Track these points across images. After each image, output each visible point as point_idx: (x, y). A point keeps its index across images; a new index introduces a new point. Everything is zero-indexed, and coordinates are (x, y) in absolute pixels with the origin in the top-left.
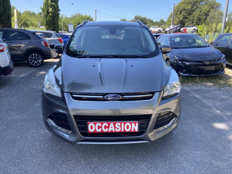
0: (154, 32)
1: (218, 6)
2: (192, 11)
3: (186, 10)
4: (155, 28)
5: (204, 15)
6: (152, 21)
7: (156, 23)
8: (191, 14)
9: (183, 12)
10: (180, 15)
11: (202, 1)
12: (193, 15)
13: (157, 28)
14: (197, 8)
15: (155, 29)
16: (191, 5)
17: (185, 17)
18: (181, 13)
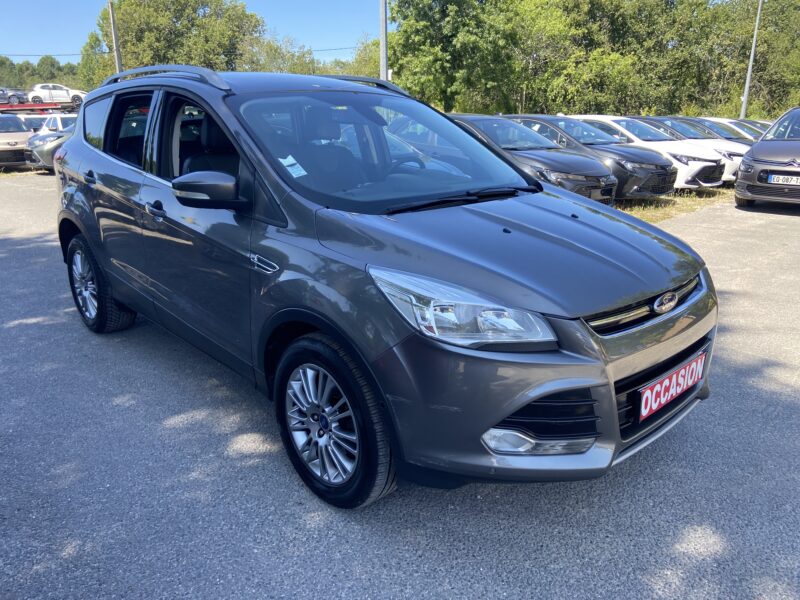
0: (55, 104)
1: (255, 26)
2: (177, 36)
3: (157, 29)
4: (54, 88)
5: (220, 50)
6: (8, 63)
7: (27, 69)
8: (176, 44)
9: (149, 37)
10: (141, 46)
11: (205, 5)
12: (186, 49)
13: (61, 89)
14: (193, 25)
15: (54, 92)
16: (168, 13)
17: (159, 56)
18: (140, 39)
